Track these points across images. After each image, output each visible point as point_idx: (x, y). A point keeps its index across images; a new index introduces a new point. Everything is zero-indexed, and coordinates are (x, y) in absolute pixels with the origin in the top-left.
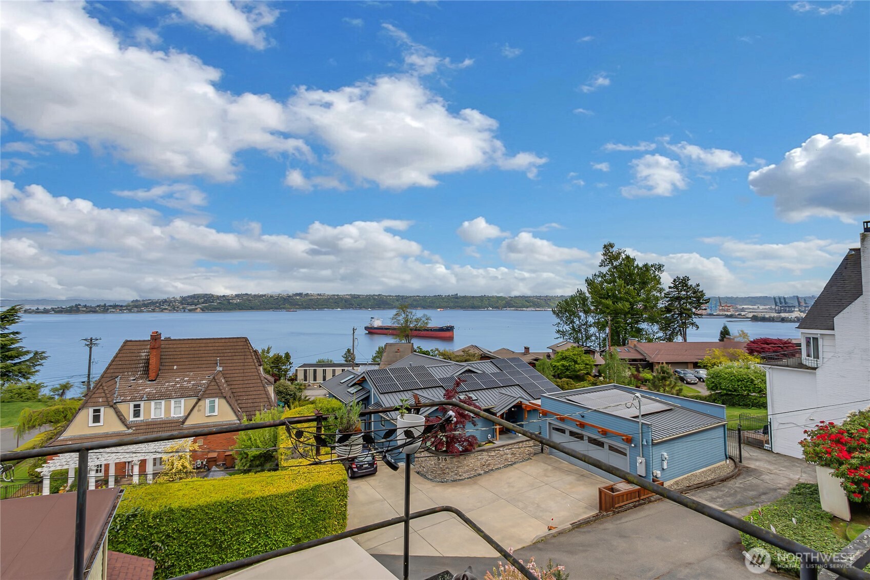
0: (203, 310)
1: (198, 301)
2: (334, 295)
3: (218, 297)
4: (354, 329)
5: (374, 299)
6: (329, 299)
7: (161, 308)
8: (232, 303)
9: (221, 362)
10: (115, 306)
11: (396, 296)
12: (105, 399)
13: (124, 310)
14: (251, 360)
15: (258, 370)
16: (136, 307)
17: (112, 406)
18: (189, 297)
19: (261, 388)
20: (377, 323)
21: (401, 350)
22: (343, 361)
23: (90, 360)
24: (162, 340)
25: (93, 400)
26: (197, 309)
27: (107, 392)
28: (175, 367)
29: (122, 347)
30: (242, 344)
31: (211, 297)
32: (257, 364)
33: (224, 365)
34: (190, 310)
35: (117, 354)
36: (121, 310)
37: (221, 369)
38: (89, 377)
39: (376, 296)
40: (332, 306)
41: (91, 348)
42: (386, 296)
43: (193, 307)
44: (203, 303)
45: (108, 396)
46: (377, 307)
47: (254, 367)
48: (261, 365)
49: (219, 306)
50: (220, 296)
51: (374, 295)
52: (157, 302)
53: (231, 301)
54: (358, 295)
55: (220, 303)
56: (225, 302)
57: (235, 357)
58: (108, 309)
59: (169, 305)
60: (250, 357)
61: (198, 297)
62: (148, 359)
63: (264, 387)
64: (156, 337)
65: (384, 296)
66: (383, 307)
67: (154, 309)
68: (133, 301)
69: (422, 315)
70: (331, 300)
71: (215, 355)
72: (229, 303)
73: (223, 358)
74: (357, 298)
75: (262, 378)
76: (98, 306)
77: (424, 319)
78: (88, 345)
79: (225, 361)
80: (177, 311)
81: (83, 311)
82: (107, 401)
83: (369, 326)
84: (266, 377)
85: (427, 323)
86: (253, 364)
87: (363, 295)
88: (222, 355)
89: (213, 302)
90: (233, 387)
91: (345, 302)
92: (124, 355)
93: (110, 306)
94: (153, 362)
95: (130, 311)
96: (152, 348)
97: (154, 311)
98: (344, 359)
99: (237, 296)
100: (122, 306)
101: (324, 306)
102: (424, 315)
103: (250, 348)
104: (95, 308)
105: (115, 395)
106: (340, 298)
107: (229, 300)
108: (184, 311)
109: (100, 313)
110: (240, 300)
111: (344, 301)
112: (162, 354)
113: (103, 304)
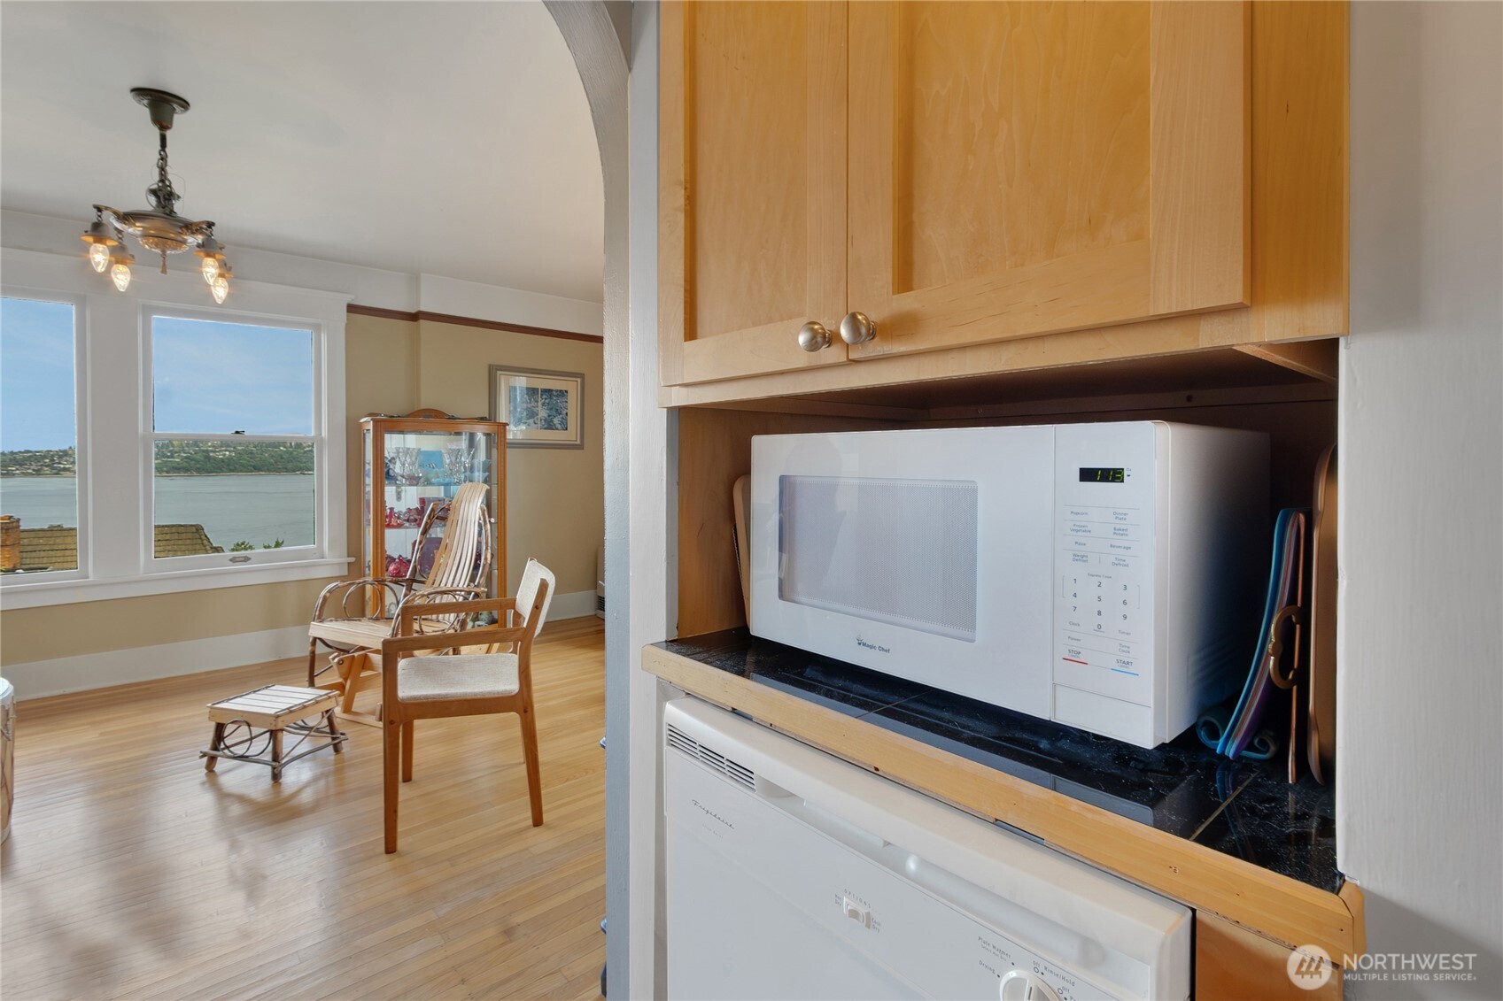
8: (214, 459)
55: (186, 458)
72: (208, 458)
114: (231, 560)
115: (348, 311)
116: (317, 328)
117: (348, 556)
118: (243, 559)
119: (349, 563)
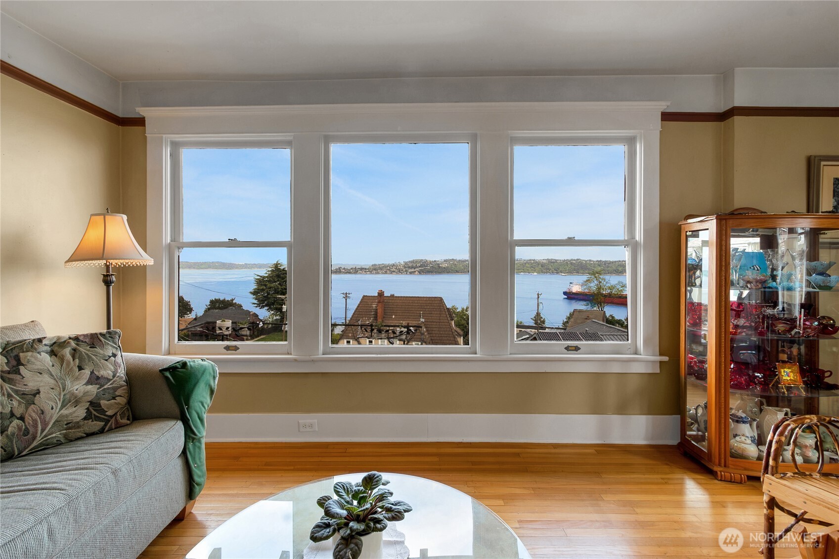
0: (420, 272)
1: (416, 266)
2: (531, 260)
3: (431, 262)
4: (538, 294)
5: (571, 264)
6: (526, 263)
7: (390, 271)
8: (441, 267)
9: (424, 315)
10: (362, 269)
11: (597, 261)
12: (352, 334)
13: (368, 272)
14: (445, 316)
15: (450, 324)
16: (375, 270)
17: (356, 340)
18: (409, 262)
19: (452, 339)
20: (576, 289)
21: (590, 316)
22: (532, 323)
23: (346, 308)
24: (385, 297)
25: (346, 334)
26: (415, 272)
27: (354, 330)
28: (393, 317)
29: (362, 300)
30: (438, 302)
31: (425, 262)
32: (449, 319)
33: (425, 317)
34: (411, 273)
35: (359, 305)
36: (365, 272)
37: (423, 320)
38: (346, 319)
39: (574, 260)
40: (528, 270)
41: (346, 300)
42: (586, 261)
43: (413, 270)
44: (420, 267)
45: (355, 333)
46: (575, 271)
47: (447, 321)
48: (452, 320)
49: (431, 270)
50: (432, 262)
51: (572, 260)
52: (388, 266)
53: (440, 265)
54: (555, 260)
55: (432, 267)
56: (436, 266)
57: (433, 312)
58: (357, 271)
59: (396, 269)
60: (444, 312)
61: (416, 262)
62: (377, 310)
63: (455, 338)
64: (381, 294)
65: (583, 260)
66: (582, 272)
67: (386, 272)
68: (372, 265)
69: (617, 282)
70: (527, 265)
71: (419, 309)
72: (439, 267)
73: (425, 312)
74: (554, 263)
75: (453, 331)
76: (352, 269)
77: (618, 287)
78: (344, 297)
79: (426, 315)
80: (402, 273)
81: (343, 272)
82: (354, 336)
83: (568, 291)
84: (457, 330)
85: (621, 291)
86: (446, 318)
87: (560, 260)
88: (424, 310)
89: (427, 266)
90: (432, 335)
91: (542, 266)
92: (363, 306)
93: (359, 269)
94: (379, 311)
95: (371, 272)
96: (379, 302)
97: (386, 273)
98: (534, 322)
99: (445, 261)
100: (366, 269)
101: (520, 271)
102: (619, 282)
103: (444, 306)
104: (350, 270)
105: (358, 333)
106: (536, 262)
107: (439, 264)
108: (407, 273)
109: (353, 273)
110: (447, 264)
111: (540, 266)
112: (385, 306)
113: (354, 267)
114: (566, 348)
115: (662, 120)
116: (630, 141)
117: (661, 354)
118: (574, 348)
119: (661, 362)
